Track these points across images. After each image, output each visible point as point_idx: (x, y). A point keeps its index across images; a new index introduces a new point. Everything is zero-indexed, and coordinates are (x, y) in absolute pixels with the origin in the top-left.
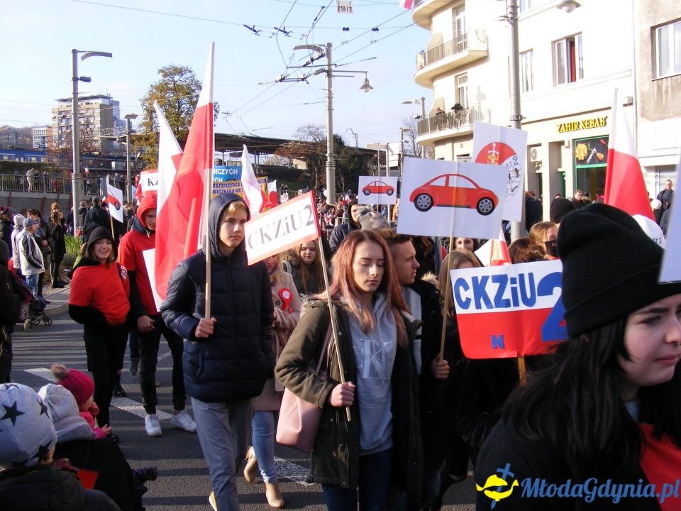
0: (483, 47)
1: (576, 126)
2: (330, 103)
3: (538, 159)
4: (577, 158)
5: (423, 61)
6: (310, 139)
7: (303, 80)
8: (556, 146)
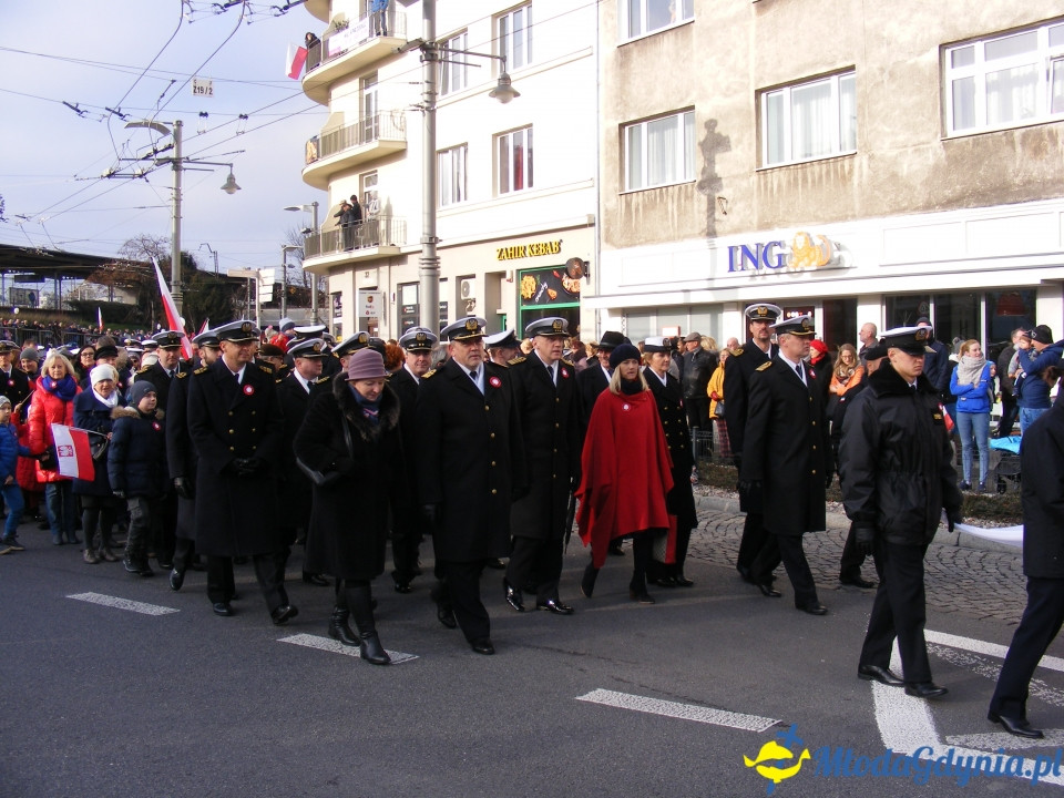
0: (398, 136)
1: (521, 252)
2: (178, 208)
3: (471, 296)
4: (523, 296)
5: (315, 151)
6: (144, 258)
7: (141, 176)
8: (495, 278)
